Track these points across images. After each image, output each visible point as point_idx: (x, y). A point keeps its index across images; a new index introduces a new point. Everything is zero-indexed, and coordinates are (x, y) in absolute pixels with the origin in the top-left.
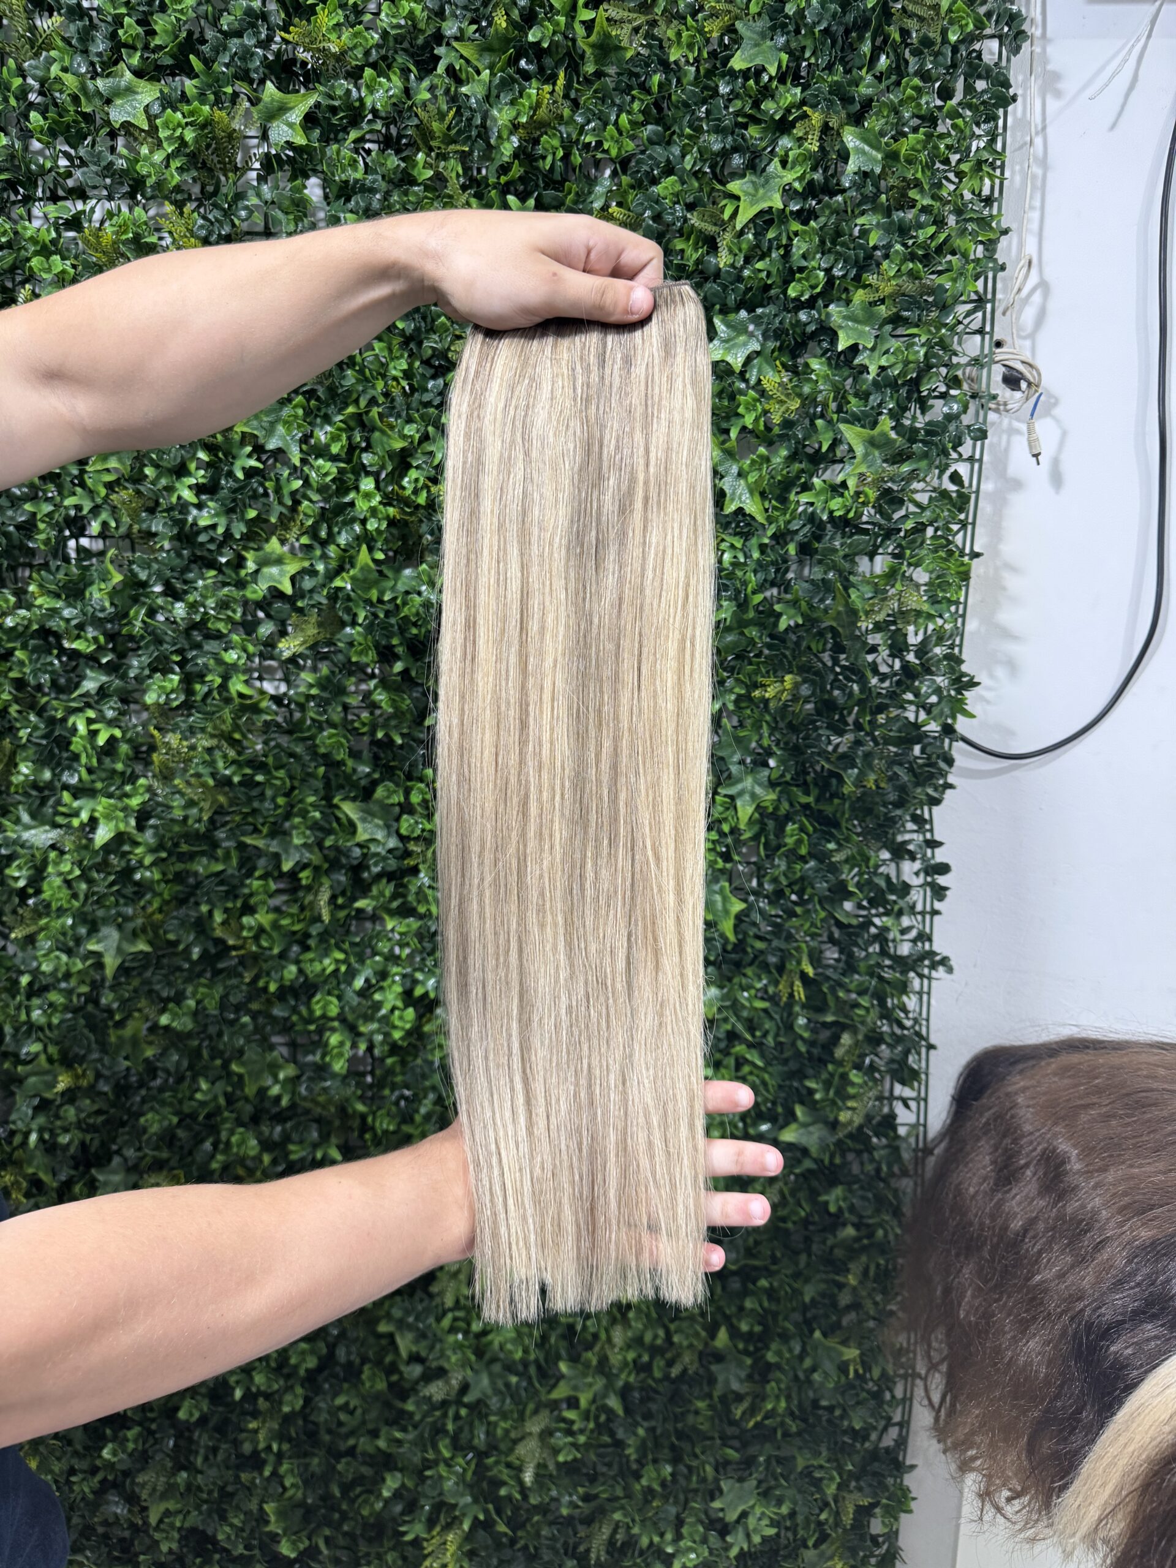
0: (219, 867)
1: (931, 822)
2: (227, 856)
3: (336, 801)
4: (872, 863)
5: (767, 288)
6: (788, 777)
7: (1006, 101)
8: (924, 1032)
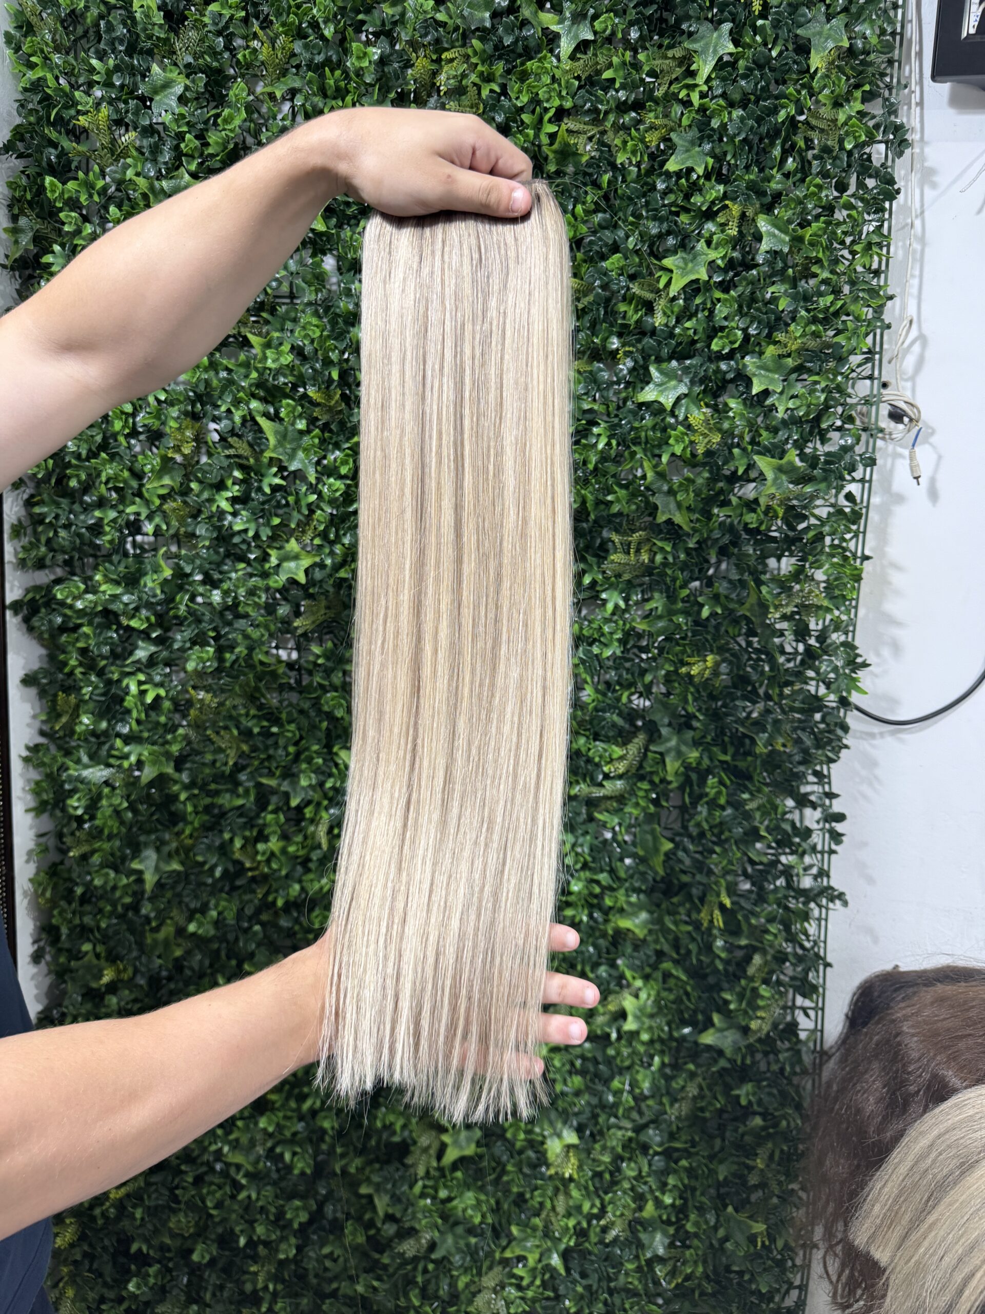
0: (240, 802)
1: (829, 777)
2: (247, 791)
3: (335, 749)
4: (780, 810)
5: (694, 342)
6: (709, 739)
7: (892, 195)
8: (822, 953)
